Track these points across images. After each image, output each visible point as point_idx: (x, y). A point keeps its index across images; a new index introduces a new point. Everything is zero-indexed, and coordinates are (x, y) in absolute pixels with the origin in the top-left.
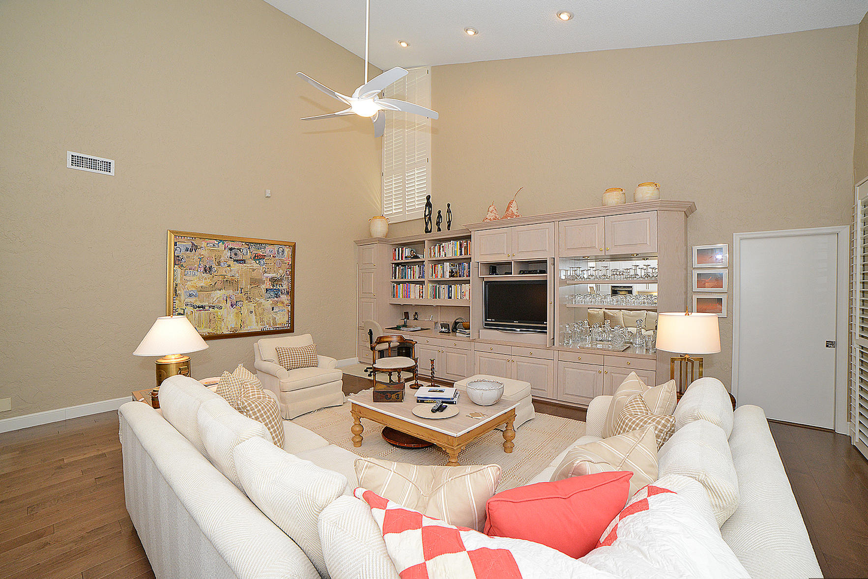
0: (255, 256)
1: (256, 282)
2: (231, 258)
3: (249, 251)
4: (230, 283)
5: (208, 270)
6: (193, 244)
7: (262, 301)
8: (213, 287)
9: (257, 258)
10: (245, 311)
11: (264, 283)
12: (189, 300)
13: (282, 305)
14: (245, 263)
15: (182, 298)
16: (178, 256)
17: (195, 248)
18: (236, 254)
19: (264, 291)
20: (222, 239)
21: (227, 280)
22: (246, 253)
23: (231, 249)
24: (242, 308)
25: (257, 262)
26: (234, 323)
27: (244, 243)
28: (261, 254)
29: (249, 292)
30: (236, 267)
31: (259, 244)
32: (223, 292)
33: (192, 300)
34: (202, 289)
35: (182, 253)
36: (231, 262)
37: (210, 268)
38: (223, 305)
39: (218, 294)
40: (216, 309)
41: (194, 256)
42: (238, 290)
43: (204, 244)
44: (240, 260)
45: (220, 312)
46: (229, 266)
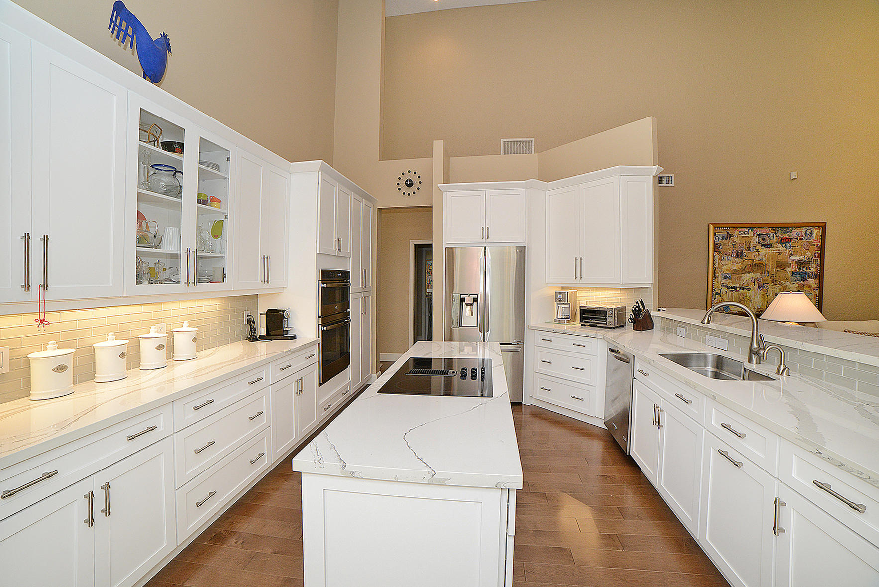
0: (782, 240)
1: (782, 266)
2: (759, 243)
3: (775, 236)
4: (759, 267)
5: (739, 255)
6: (728, 233)
7: (788, 284)
8: (743, 271)
9: (784, 241)
10: (770, 294)
11: (790, 266)
12: (723, 282)
13: (809, 289)
14: (771, 247)
15: (720, 279)
16: (717, 245)
17: (729, 236)
18: (763, 240)
19: (790, 274)
20: (751, 227)
21: (755, 264)
22: (773, 238)
23: (759, 235)
24: (768, 290)
25: (784, 246)
26: (761, 304)
27: (771, 229)
28: (788, 237)
29: (775, 275)
30: (763, 251)
31: (786, 227)
32: (752, 274)
33: (727, 282)
34: (735, 272)
35: (719, 241)
36: (759, 247)
37: (742, 253)
38: (751, 287)
39: (747, 277)
40: (745, 290)
41: (729, 243)
42: (765, 273)
43: (736, 232)
44: (768, 245)
45: (749, 294)
46: (757, 251)
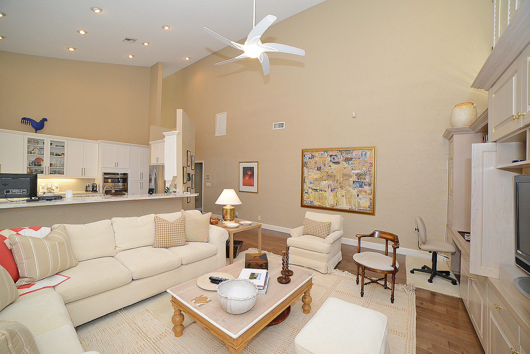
0: (346, 159)
1: (346, 176)
2: (331, 161)
3: (341, 156)
4: (330, 176)
5: (319, 169)
6: (312, 155)
7: (351, 189)
8: (321, 179)
9: (347, 160)
10: (339, 195)
11: (351, 177)
12: (309, 185)
13: (365, 193)
14: (339, 164)
15: (307, 184)
16: (305, 162)
17: (313, 157)
18: (334, 159)
19: (352, 183)
20: (326, 151)
21: (329, 175)
22: (340, 158)
23: (331, 156)
24: (337, 192)
25: (347, 163)
26: (333, 201)
27: (338, 151)
28: (350, 157)
29: (342, 183)
30: (334, 166)
31: (348, 150)
32: (327, 181)
33: (311, 185)
34: (316, 180)
35: (307, 160)
36: (331, 164)
37: (320, 168)
38: (326, 190)
39: (324, 183)
40: (323, 192)
41: (312, 161)
42: (335, 181)
43: (317, 154)
44: (336, 162)
45: (325, 194)
46: (330, 166)
